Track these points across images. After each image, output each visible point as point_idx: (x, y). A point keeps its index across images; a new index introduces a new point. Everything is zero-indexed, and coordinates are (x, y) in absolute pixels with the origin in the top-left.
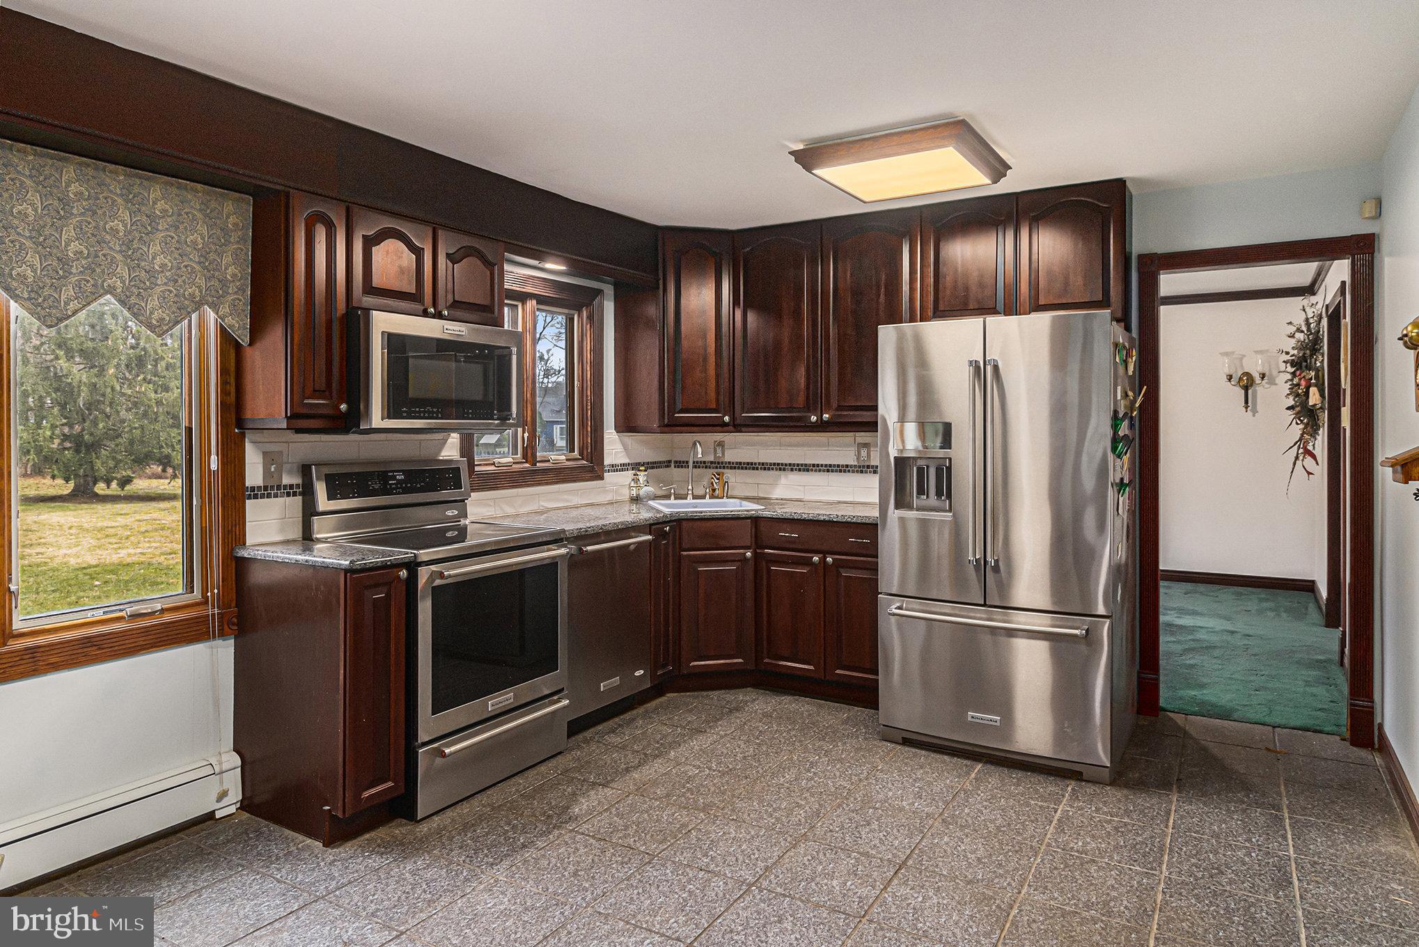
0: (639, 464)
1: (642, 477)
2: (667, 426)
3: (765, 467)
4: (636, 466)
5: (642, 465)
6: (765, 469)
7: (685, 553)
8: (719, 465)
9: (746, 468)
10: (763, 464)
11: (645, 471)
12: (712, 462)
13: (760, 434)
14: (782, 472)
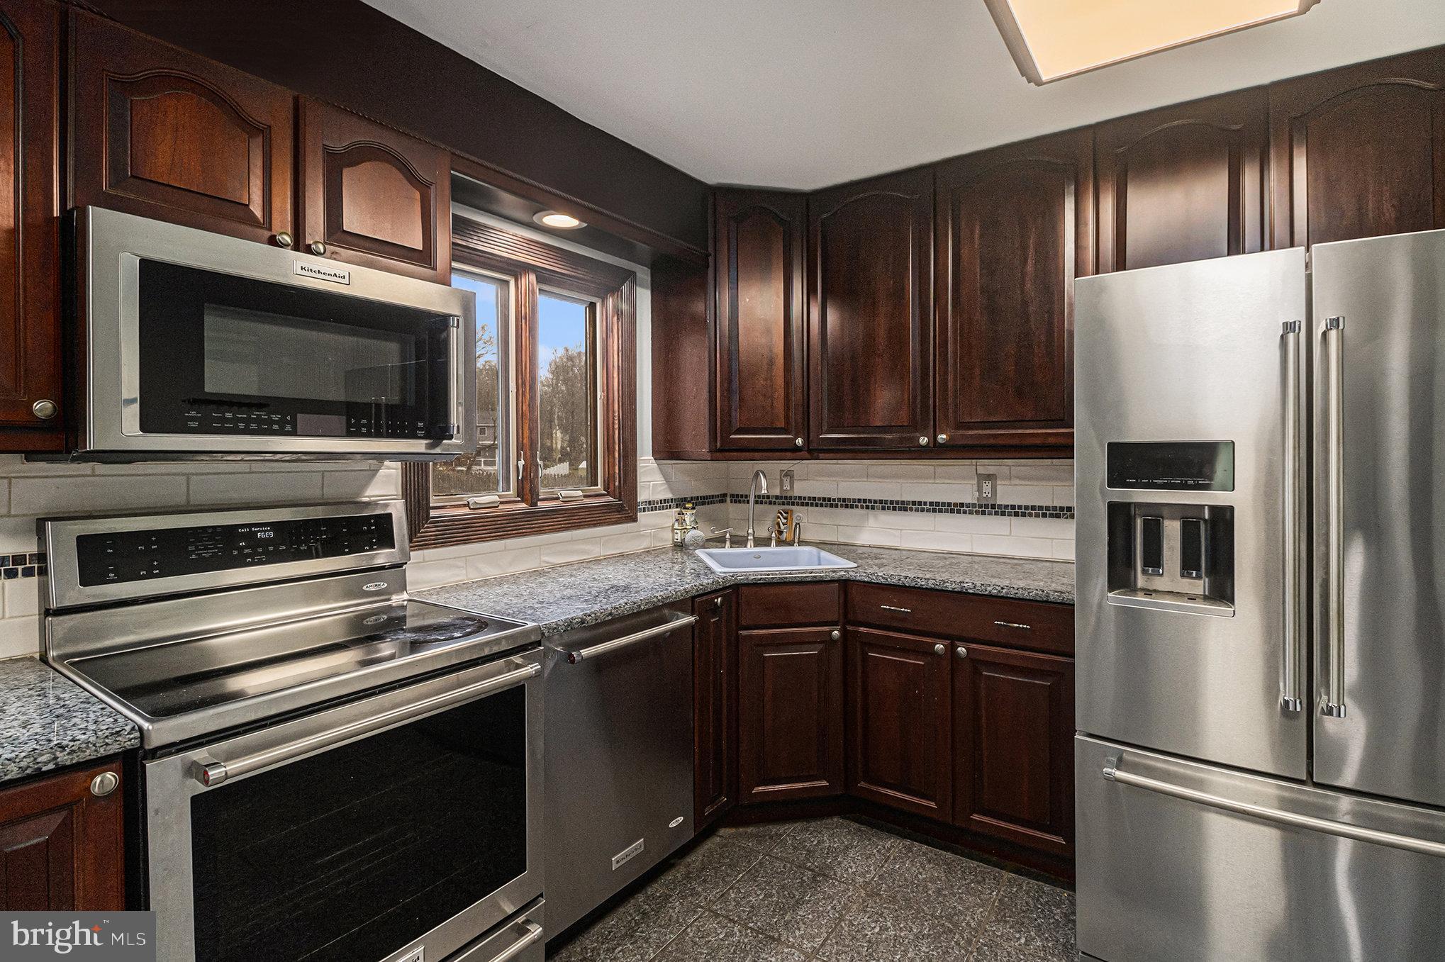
0: (685, 500)
1: (689, 517)
2: (721, 451)
3: (847, 504)
4: (681, 503)
5: (689, 502)
6: (847, 506)
7: (744, 633)
8: (786, 501)
9: (821, 505)
10: (844, 500)
11: (693, 508)
12: (777, 497)
13: (840, 461)
14: (870, 511)
